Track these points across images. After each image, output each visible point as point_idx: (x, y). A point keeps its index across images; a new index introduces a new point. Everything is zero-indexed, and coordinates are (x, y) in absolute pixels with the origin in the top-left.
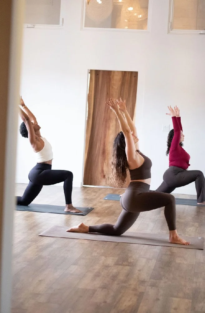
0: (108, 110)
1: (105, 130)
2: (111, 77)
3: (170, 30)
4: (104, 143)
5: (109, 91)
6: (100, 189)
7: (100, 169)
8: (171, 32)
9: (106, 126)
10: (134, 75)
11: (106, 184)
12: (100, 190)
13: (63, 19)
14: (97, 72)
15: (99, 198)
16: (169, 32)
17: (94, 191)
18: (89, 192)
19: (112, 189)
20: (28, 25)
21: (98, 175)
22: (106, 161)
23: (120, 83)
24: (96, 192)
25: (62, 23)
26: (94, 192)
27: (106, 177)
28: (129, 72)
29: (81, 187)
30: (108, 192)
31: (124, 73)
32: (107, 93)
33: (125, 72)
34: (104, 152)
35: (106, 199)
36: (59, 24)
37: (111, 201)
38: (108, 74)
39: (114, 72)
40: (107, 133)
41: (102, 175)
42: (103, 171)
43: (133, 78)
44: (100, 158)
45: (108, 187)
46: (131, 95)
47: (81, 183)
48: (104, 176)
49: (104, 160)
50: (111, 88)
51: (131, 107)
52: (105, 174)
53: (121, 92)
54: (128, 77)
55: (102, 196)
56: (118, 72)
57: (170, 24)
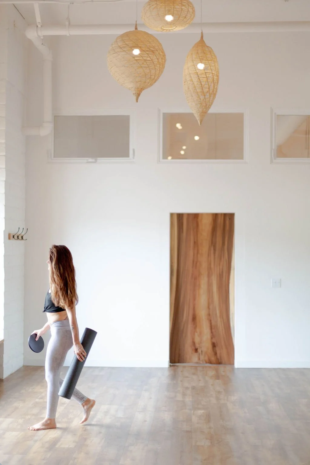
0: (197, 263)
1: (195, 290)
2: (198, 221)
3: (273, 158)
4: (194, 307)
5: (197, 240)
7: (189, 341)
8: (275, 161)
9: (195, 285)
10: (228, 218)
11: (199, 359)
13: (134, 150)
14: (180, 216)
16: (272, 162)
20: (87, 160)
21: (188, 348)
22: (198, 330)
23: (211, 228)
25: (133, 156)
27: (199, 351)
28: (221, 214)
32: (195, 242)
33: (216, 215)
34: (194, 318)
36: (128, 156)
38: (195, 218)
39: (202, 214)
41: (193, 348)
42: (194, 343)
43: (228, 221)
44: (190, 326)
46: (226, 243)
48: (196, 350)
49: (195, 328)
50: (199, 235)
51: (227, 260)
52: (197, 348)
53: (212, 239)
54: (220, 220)
56: (207, 214)
57: (273, 152)
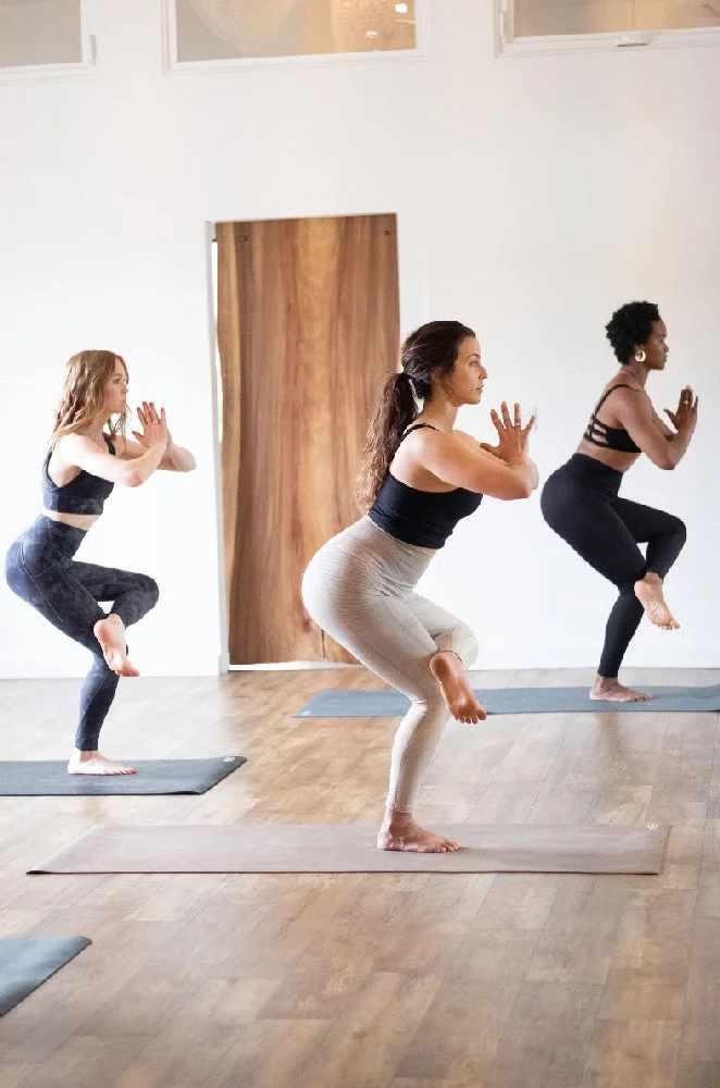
0: (297, 369)
1: (294, 449)
2: (299, 242)
3: (503, 41)
4: (295, 501)
5: (296, 298)
6: (292, 674)
7: (286, 598)
8: (508, 48)
9: (294, 433)
10: (382, 228)
11: (316, 651)
12: (289, 680)
13: (93, 38)
14: (243, 230)
15: (277, 715)
16: (499, 49)
17: (270, 684)
18: (248, 690)
19: (340, 670)
21: (280, 621)
23: (334, 261)
24: (272, 688)
25: (91, 58)
26: (267, 689)
28: (364, 217)
29: (221, 675)
30: (322, 686)
31: (347, 224)
32: (289, 308)
33: (348, 221)
34: (297, 533)
35: (307, 713)
36: (78, 59)
37: (324, 721)
38: (286, 231)
39: (306, 221)
40: (302, 461)
41: (298, 619)
43: (382, 240)
44: (285, 556)
45: (325, 665)
46: (381, 305)
47: (220, 658)
48: (306, 625)
50: (300, 286)
51: (384, 349)
53: (339, 296)
54: (361, 237)
55: (295, 702)
56: (321, 220)
57: (502, 20)
